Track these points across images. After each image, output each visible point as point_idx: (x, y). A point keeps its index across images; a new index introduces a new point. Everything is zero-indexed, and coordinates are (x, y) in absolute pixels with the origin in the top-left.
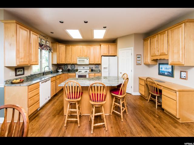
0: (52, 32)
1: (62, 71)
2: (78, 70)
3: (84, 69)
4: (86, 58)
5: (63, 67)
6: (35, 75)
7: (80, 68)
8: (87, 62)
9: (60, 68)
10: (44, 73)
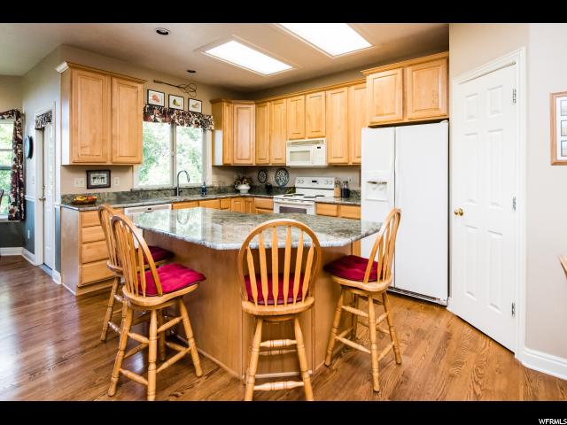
0: (191, 69)
1: (249, 191)
2: (294, 188)
3: (315, 185)
4: (317, 142)
5: (255, 175)
6: (142, 190)
7: (302, 183)
8: (319, 158)
9: (241, 181)
10: (175, 189)
